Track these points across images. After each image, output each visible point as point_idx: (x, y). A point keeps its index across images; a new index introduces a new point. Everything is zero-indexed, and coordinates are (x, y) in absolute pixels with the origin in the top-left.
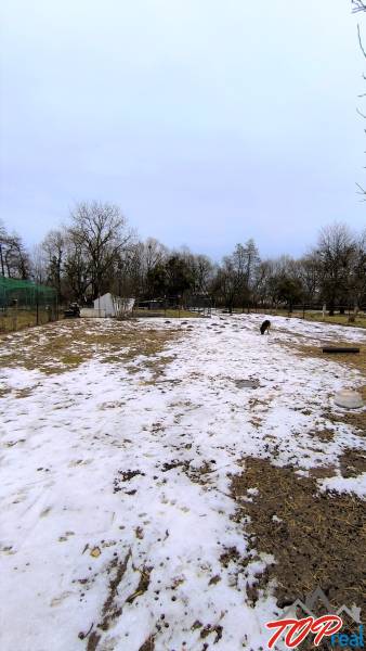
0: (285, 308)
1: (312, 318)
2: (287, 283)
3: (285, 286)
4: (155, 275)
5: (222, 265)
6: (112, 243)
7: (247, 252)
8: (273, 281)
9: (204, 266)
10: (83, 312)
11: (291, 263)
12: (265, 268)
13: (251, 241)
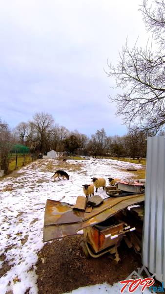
0: (117, 156)
1: (126, 161)
2: (117, 147)
3: (116, 148)
4: (66, 142)
5: (91, 138)
6: (49, 129)
7: (101, 133)
8: (112, 146)
9: (84, 139)
10: (44, 157)
11: (119, 138)
12: (108, 140)
13: (103, 129)
